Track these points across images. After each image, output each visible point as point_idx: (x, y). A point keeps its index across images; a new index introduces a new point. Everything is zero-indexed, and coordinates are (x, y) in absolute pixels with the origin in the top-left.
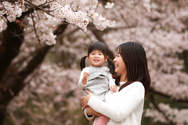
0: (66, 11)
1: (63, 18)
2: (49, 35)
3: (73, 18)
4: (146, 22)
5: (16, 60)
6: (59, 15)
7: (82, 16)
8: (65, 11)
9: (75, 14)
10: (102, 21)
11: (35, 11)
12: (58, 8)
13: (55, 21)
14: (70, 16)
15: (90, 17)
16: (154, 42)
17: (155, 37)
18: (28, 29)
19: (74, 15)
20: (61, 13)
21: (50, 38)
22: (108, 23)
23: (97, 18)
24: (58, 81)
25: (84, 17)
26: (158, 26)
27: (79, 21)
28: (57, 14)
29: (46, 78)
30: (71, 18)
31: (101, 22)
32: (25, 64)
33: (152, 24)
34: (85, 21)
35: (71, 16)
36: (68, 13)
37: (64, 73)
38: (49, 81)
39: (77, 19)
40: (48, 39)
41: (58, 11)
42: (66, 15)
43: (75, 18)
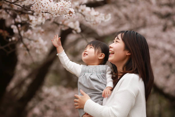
0: (47, 4)
1: (44, 12)
2: (39, 42)
3: (56, 9)
4: (155, 19)
5: (12, 84)
6: (40, 9)
7: (65, 6)
8: (45, 3)
9: (57, 5)
10: (96, 16)
11: (18, 17)
12: (37, 1)
13: (41, 22)
14: (51, 8)
15: (81, 13)
16: (169, 42)
17: (169, 36)
18: (14, 38)
19: (56, 7)
20: (41, 6)
21: (40, 45)
22: (102, 18)
23: (89, 13)
24: (66, 104)
25: (68, 6)
26: (170, 23)
27: (63, 12)
28: (37, 8)
29: (52, 102)
30: (53, 10)
31: (94, 17)
32: (24, 88)
33: (163, 21)
34: (70, 11)
35: (53, 8)
36: (49, 6)
37: (71, 94)
38: (56, 107)
39: (61, 10)
40: (38, 47)
41: (38, 5)
42: (47, 8)
43: (58, 9)
